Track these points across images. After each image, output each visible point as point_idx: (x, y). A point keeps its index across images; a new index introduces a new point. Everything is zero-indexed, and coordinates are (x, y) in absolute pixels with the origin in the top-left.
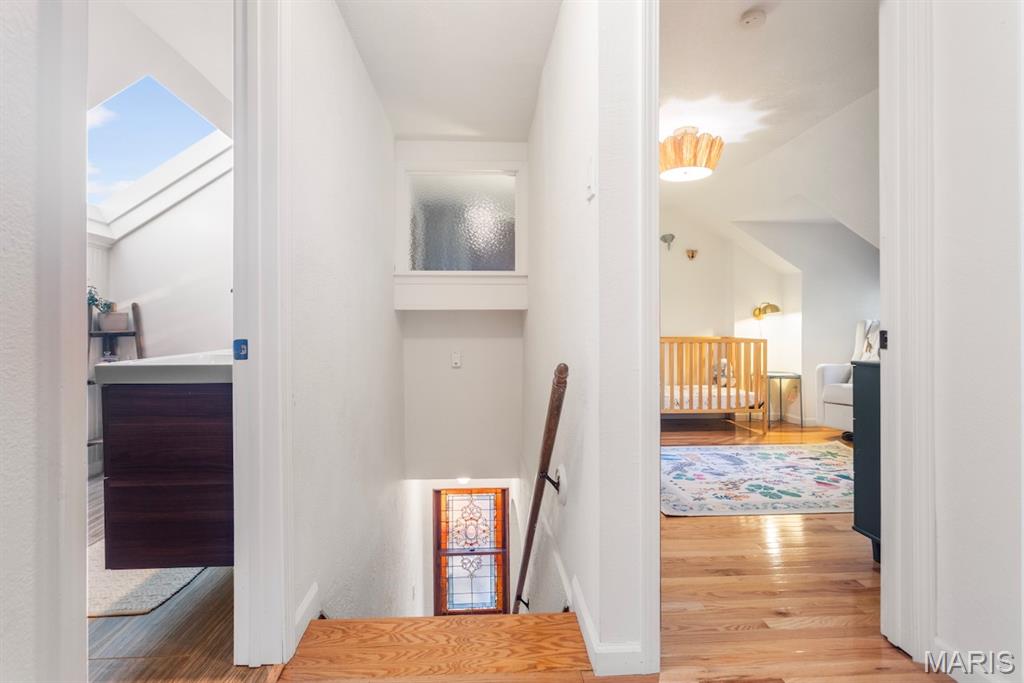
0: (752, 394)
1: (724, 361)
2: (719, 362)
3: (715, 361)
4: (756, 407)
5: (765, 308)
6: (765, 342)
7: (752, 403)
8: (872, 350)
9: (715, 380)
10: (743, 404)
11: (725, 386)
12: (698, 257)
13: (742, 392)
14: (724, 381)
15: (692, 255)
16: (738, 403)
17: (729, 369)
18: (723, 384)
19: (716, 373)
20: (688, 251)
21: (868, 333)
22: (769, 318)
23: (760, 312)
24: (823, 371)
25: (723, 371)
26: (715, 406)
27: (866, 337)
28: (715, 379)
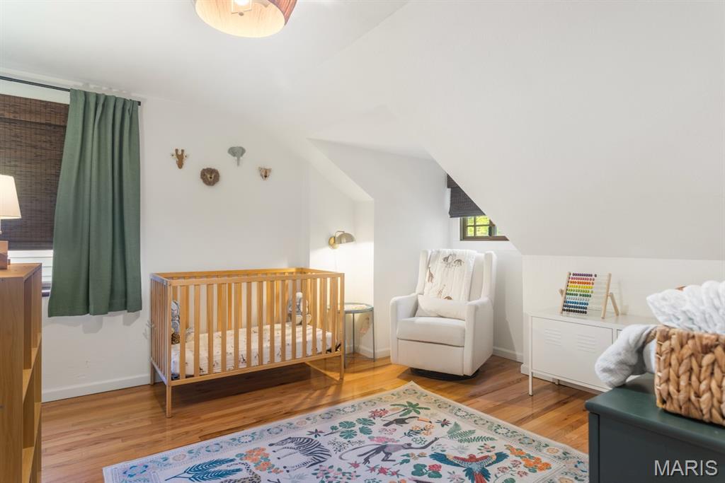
0: (329, 334)
1: (299, 295)
2: (294, 296)
3: (289, 295)
4: (334, 349)
5: (341, 237)
6: (342, 276)
7: (329, 345)
8: (434, 280)
9: (290, 317)
10: (320, 349)
11: (301, 324)
12: (272, 176)
13: (319, 332)
14: (299, 318)
15: (265, 174)
16: (315, 349)
17: (304, 303)
18: (298, 321)
19: (290, 309)
20: (261, 169)
21: (429, 263)
22: (343, 248)
23: (335, 241)
24: (396, 305)
25: (299, 306)
26: (289, 357)
27: (428, 267)
28: (290, 315)
